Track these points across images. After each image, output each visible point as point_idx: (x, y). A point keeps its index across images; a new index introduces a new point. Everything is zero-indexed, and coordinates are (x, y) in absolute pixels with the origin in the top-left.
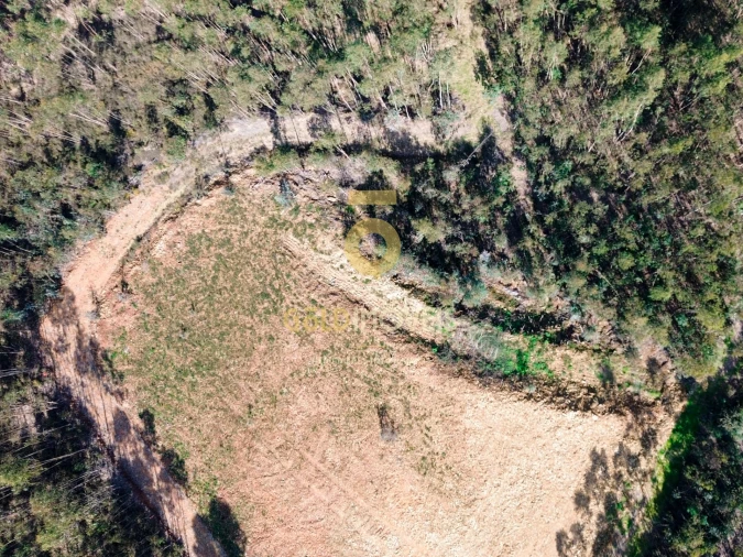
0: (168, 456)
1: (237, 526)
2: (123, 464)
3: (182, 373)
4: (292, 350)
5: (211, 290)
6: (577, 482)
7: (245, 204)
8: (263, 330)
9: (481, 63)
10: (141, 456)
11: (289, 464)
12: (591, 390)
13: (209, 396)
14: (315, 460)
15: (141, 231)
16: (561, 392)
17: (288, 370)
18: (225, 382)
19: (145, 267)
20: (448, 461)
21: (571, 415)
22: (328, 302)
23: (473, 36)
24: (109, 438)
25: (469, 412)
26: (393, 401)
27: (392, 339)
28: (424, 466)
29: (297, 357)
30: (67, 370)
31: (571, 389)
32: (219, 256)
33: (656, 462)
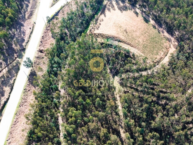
0: (155, 28)
1: (145, 21)
2: (162, 28)
3: (156, 37)
4: (141, 40)
5: (153, 48)
6: (101, 26)
7: (150, 60)
8: (145, 43)
9: (115, 90)
10: (159, 29)
11: (139, 27)
12: (98, 37)
13: (151, 35)
14: (135, 27)
15: (166, 57)
16: (102, 36)
17: (140, 38)
18: (149, 36)
19: (164, 51)
20: (117, 28)
21: (101, 33)
22: (136, 46)
23: (116, 94)
24: (164, 31)
25: (115, 33)
26: (125, 34)
27: (126, 41)
28: (121, 27)
29: (139, 39)
30: (173, 39)
31: (101, 37)
32: (153, 52)
33: (90, 28)
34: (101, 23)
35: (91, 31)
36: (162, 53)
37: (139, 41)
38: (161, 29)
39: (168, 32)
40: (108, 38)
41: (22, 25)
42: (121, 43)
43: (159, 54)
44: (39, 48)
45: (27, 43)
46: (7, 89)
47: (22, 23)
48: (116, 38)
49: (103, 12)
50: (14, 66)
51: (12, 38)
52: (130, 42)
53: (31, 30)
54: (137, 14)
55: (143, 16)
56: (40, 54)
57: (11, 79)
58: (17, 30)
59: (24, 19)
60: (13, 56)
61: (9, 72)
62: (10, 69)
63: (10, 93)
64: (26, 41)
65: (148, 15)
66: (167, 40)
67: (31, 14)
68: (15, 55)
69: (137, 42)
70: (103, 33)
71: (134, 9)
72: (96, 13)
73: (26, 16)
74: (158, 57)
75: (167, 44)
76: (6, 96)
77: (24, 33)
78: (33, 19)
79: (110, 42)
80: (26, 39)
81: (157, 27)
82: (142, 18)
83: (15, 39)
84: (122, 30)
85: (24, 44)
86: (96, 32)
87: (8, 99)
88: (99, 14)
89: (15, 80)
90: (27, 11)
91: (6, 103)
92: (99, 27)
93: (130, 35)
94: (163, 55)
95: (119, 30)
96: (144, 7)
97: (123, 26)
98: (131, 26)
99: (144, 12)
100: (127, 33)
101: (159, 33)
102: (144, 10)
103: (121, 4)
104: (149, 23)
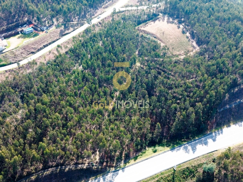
1: (182, 32)
3: (184, 43)
4: (171, 41)
5: (178, 47)
6: (147, 27)
8: (173, 43)
11: (175, 34)
13: (182, 40)
14: (172, 33)
16: (145, 32)
17: (172, 39)
18: (179, 41)
22: (165, 42)
24: (194, 42)
25: (155, 32)
27: (160, 38)
28: (161, 30)
31: (143, 32)
34: (149, 25)
35: (139, 27)
36: (183, 52)
37: (169, 41)
38: (192, 40)
39: (197, 43)
40: (148, 33)
41: (98, 9)
42: (156, 39)
43: (180, 52)
44: (100, 21)
45: (95, 17)
46: (71, 29)
47: (99, 8)
48: (154, 35)
49: (154, 21)
50: (81, 23)
51: (89, 12)
52: (162, 39)
53: (101, 13)
54: (179, 27)
55: (183, 30)
56: (99, 24)
57: (76, 26)
58: (93, 10)
59: (101, 7)
60: (84, 19)
61: (77, 24)
62: (79, 23)
63: (72, 32)
64: (95, 16)
65: (187, 31)
66: (192, 47)
67: (106, 7)
68: (85, 19)
69: (168, 40)
70: (146, 30)
71: (179, 25)
72: (149, 20)
73: (103, 7)
74: (178, 53)
75: (191, 49)
76: (69, 31)
77: (96, 13)
78: (106, 10)
80: (96, 15)
81: (190, 38)
82: (182, 30)
83: (90, 13)
84: (161, 32)
85: (93, 17)
86: (142, 29)
87: (69, 33)
88: (151, 21)
89: (78, 28)
90: (105, 5)
91: (67, 34)
92: (145, 27)
93: (165, 36)
94: (183, 53)
95: (159, 31)
96: (188, 26)
97: (163, 30)
98: (169, 32)
99: (186, 28)
100: (164, 34)
101: (189, 41)
102: (187, 27)
103: (171, 20)
104: (185, 34)
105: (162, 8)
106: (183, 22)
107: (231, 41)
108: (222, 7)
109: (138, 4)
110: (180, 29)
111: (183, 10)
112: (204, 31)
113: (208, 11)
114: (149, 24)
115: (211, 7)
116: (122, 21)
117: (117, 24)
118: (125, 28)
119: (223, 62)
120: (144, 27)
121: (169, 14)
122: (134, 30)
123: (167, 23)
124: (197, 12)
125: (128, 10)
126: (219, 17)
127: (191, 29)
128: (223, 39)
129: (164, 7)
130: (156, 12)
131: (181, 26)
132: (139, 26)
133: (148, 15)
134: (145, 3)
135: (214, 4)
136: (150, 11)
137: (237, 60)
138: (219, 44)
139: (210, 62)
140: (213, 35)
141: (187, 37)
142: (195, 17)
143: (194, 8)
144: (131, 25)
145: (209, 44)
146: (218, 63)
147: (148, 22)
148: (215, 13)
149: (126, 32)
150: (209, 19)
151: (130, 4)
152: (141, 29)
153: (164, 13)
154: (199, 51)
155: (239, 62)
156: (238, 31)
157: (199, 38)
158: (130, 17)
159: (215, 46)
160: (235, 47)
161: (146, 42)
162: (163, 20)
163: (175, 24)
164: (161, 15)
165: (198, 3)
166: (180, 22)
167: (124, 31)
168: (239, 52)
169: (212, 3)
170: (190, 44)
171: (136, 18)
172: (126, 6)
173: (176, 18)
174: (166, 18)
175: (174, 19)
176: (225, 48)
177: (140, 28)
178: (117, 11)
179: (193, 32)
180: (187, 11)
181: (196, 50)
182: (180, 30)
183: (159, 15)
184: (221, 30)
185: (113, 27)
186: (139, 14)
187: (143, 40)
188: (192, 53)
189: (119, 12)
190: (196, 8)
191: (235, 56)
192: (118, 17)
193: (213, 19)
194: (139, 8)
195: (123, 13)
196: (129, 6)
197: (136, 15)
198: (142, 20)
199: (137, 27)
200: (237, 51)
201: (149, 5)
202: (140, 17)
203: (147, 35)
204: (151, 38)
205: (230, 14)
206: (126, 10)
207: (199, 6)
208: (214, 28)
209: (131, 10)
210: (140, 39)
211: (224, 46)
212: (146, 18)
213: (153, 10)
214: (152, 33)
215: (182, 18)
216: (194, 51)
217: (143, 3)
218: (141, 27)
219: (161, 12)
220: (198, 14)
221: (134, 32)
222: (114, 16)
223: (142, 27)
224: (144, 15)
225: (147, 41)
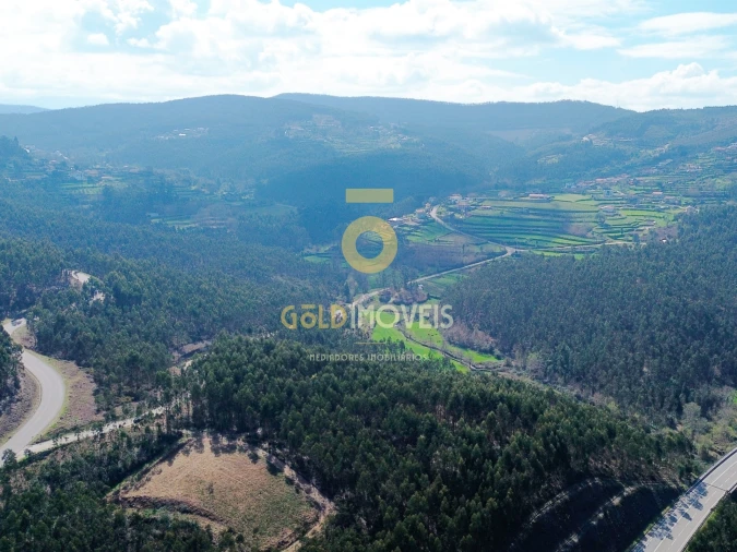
0: (292, 484)
1: (269, 470)
2: (309, 483)
3: (285, 501)
5: (270, 521)
6: (148, 484)
8: (252, 511)
10: (301, 485)
11: (249, 482)
12: (130, 506)
13: (275, 496)
14: (239, 482)
17: (244, 502)
18: (269, 499)
20: (192, 484)
21: (143, 496)
24: (314, 489)
25: (180, 494)
26: (207, 495)
27: (202, 510)
28: (201, 482)
29: (240, 505)
30: (330, 506)
31: (138, 506)
32: (266, 531)
35: (118, 491)
36: (289, 533)
37: (236, 509)
39: (323, 492)
40: (156, 504)
42: (189, 516)
43: (280, 533)
48: (179, 503)
49: (170, 457)
52: (211, 511)
54: (255, 458)
55: (268, 462)
65: (283, 461)
66: (312, 506)
69: (230, 509)
70: (148, 495)
71: (252, 450)
72: (150, 460)
74: (275, 540)
75: (311, 514)
79: (159, 514)
81: (297, 481)
82: (266, 465)
84: (201, 487)
86: (132, 494)
88: (157, 461)
92: (142, 485)
93: (218, 497)
94: (290, 536)
95: (193, 488)
96: (280, 446)
97: (208, 480)
98: (230, 480)
99: (277, 455)
100: (212, 492)
101: (297, 492)
102: (278, 451)
103: (224, 441)
104: (279, 474)
105: (187, 411)
106: (264, 438)
107: (409, 462)
108: (355, 376)
109: (100, 417)
110: (260, 462)
111: (255, 405)
112: (332, 453)
113: (324, 395)
114: (153, 474)
115: (328, 383)
116: (48, 489)
117: (28, 507)
118: (61, 511)
119: (413, 529)
120: (137, 489)
121: (212, 425)
122: (99, 510)
123: (213, 455)
124: (293, 402)
125: (63, 447)
126: (357, 404)
127: (291, 453)
128: (389, 461)
129: (191, 409)
130: (168, 427)
131: (261, 453)
132: (117, 488)
133: (145, 446)
134: (126, 412)
135: (333, 375)
136: (147, 430)
137: (446, 512)
138: (384, 477)
139: (378, 539)
140: (358, 456)
141: (290, 481)
142: (295, 420)
143: (284, 394)
144: (86, 493)
145: (359, 484)
146: (400, 536)
147: (147, 465)
148: (342, 395)
149: (68, 523)
150: (333, 414)
151: (69, 424)
152: (127, 496)
153: (195, 425)
154: (335, 513)
155: (451, 514)
156: (415, 429)
157: (324, 476)
158: (74, 465)
159: (376, 486)
160: (426, 476)
161: (155, 536)
162: (200, 447)
163: (241, 450)
164: (187, 436)
165: (291, 380)
166: (254, 442)
167: (61, 524)
168: (440, 487)
169: (328, 371)
170: (304, 499)
171: (101, 462)
172: (55, 435)
173: (239, 432)
174: (207, 441)
175: (232, 438)
176: (403, 485)
177: (122, 495)
178: (20, 456)
179: (300, 461)
180: (266, 407)
181: (327, 512)
182: (262, 464)
183: (181, 435)
184: (376, 438)
185: (11, 521)
186: (109, 448)
187: (143, 534)
188: (317, 528)
189: (32, 458)
190: (290, 393)
191: (435, 500)
192: (28, 479)
193: (344, 413)
194: (107, 429)
195: (44, 462)
196: (67, 432)
197: (97, 454)
198: (125, 466)
199: (111, 494)
200: (434, 485)
201: (139, 413)
202: (113, 459)
203: (154, 512)
204: (171, 516)
205: (382, 390)
206: (56, 448)
207: (297, 385)
208: (355, 436)
209: (79, 442)
210: (129, 533)
211: (398, 481)
212: (139, 455)
213: (159, 425)
214: (171, 500)
215: (255, 428)
216: (322, 520)
217: (119, 410)
218: (125, 488)
219: (187, 427)
220: (299, 408)
221: (101, 515)
222: (12, 480)
223: (130, 490)
224: (130, 445)
225: (158, 532)
